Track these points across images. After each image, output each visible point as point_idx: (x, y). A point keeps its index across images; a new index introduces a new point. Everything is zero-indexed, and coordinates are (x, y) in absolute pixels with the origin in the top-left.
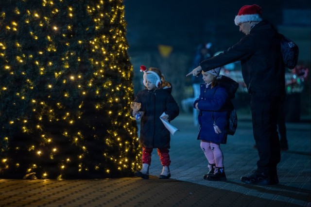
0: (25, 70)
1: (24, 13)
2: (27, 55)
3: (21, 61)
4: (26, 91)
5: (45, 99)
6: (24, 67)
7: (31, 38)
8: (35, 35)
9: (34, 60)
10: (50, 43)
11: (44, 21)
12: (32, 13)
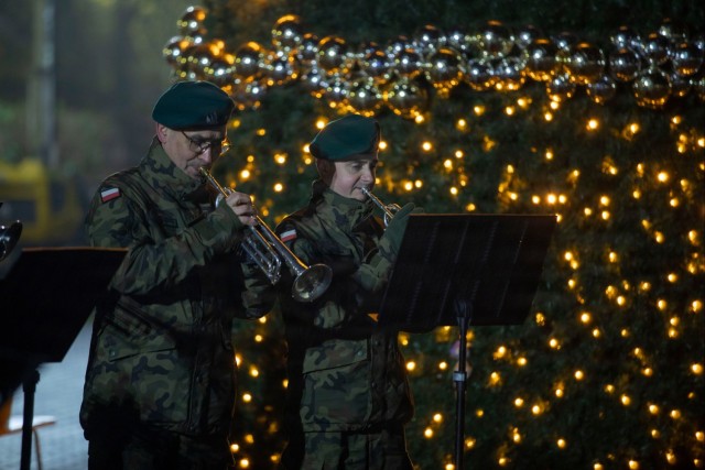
0: (627, 324)
1: (627, 170)
2: (635, 284)
3: (620, 300)
4: (631, 380)
5: (681, 404)
6: (627, 317)
7: (647, 237)
8: (654, 229)
9: (652, 296)
10: (694, 249)
11: (678, 192)
12: (649, 172)
